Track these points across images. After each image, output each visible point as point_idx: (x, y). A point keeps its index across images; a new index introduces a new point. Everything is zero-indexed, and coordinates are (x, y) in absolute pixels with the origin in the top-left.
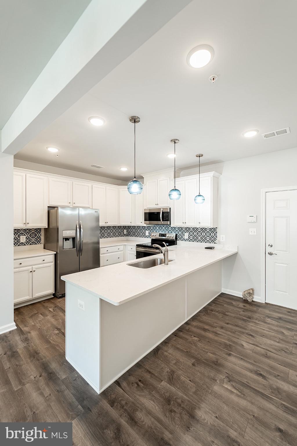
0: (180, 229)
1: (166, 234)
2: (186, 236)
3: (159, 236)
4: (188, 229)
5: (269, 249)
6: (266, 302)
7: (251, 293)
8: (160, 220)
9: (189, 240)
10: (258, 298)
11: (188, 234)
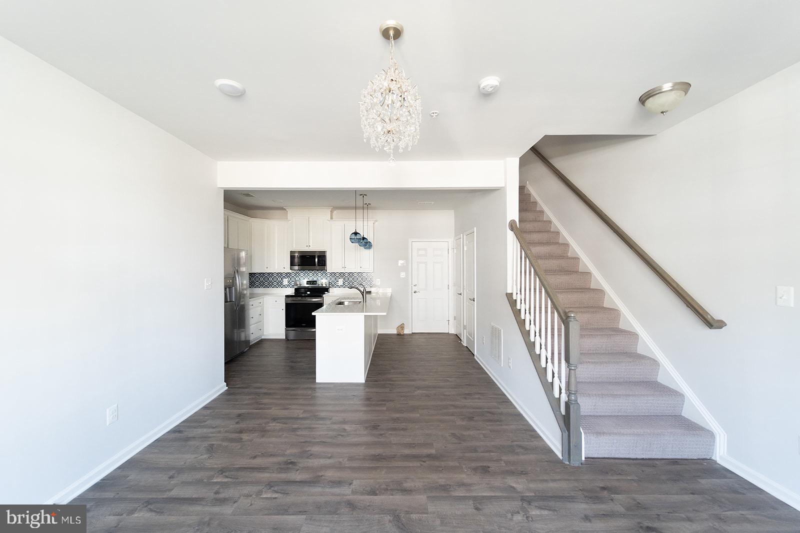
0: (333, 274)
1: (316, 281)
2: (341, 282)
3: (307, 284)
4: (342, 275)
5: (414, 289)
6: (413, 332)
7: (402, 327)
8: (315, 265)
9: (343, 286)
10: (407, 331)
11: (343, 279)
